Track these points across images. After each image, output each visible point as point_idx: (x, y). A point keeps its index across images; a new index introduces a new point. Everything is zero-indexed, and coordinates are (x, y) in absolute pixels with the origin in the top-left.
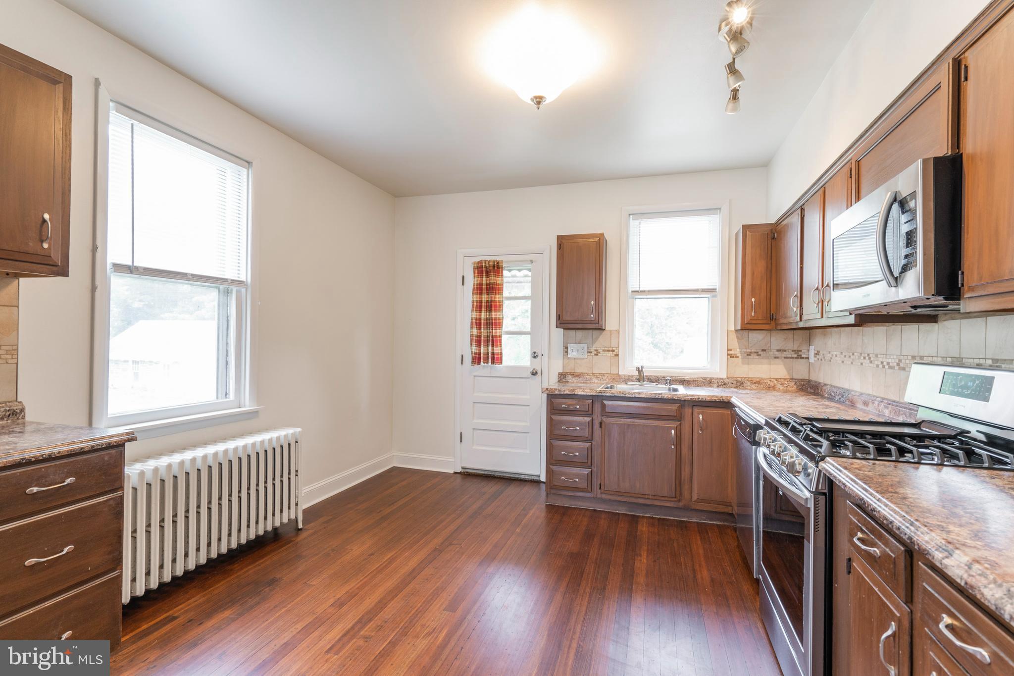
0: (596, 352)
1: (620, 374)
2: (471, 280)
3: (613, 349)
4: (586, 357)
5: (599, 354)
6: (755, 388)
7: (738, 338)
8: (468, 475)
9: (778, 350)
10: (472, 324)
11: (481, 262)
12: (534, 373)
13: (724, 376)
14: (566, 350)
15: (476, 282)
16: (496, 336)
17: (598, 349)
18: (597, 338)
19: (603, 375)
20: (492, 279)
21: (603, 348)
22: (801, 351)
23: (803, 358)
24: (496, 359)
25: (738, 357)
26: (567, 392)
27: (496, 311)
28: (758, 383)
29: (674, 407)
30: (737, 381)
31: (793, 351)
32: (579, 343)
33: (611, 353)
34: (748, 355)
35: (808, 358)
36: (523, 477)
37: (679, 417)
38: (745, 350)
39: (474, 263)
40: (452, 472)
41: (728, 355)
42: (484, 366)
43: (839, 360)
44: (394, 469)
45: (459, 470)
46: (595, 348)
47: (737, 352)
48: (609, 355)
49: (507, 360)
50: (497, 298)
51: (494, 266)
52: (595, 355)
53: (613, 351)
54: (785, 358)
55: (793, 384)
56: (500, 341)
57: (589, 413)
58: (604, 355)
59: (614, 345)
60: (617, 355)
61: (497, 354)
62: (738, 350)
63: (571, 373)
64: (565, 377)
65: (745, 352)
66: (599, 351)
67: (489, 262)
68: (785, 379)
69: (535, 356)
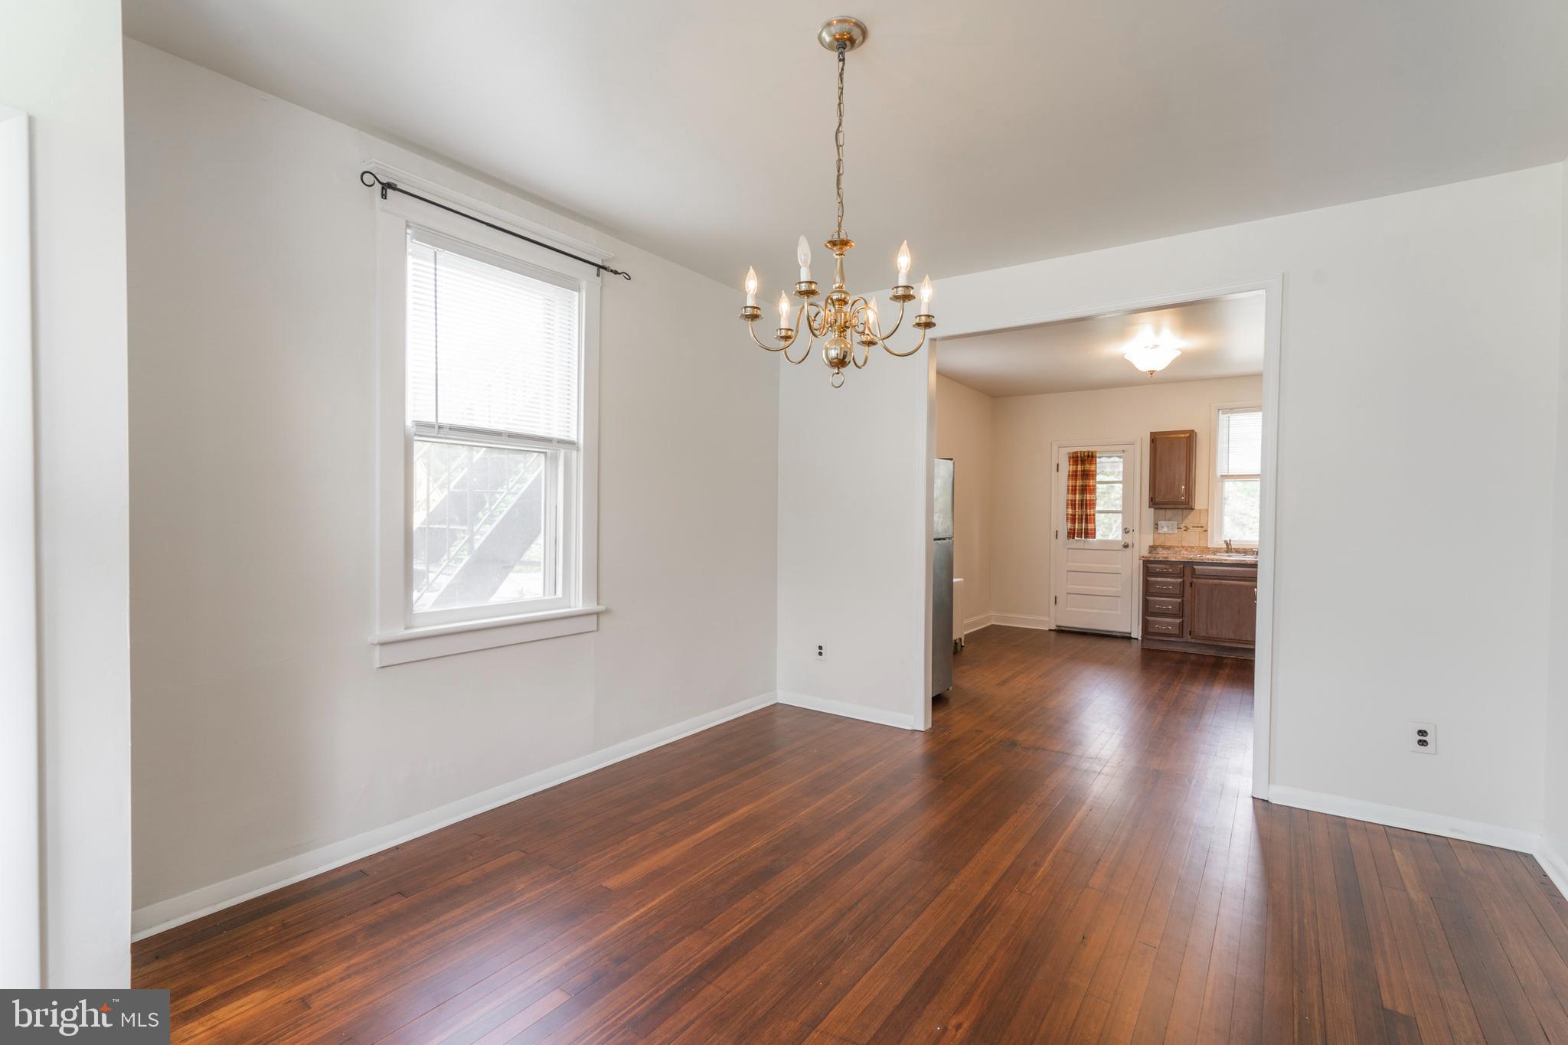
0: (1185, 528)
1: (1209, 546)
2: (1066, 468)
3: (1202, 525)
4: (1176, 532)
5: (1188, 530)
8: (1061, 631)
10: (1067, 504)
11: (1076, 452)
12: (1126, 546)
14: (1156, 526)
15: (1071, 470)
16: (1090, 515)
17: (1187, 525)
18: (1187, 516)
19: (1192, 547)
20: (1087, 467)
21: (1193, 525)
24: (1089, 534)
26: (1161, 559)
27: (1090, 494)
32: (1170, 520)
33: (1200, 528)
36: (1114, 634)
39: (1069, 453)
40: (1047, 629)
42: (1077, 540)
44: (993, 626)
45: (1053, 627)
46: (1185, 525)
48: (1199, 530)
49: (1098, 536)
50: (1091, 482)
51: (1088, 456)
52: (1185, 530)
53: (1202, 527)
56: (1094, 519)
57: (1182, 575)
58: (1193, 530)
59: (1203, 522)
60: (1206, 531)
61: (1091, 530)
63: (1162, 544)
64: (1157, 547)
66: (1188, 527)
67: (1084, 452)
69: (1126, 531)
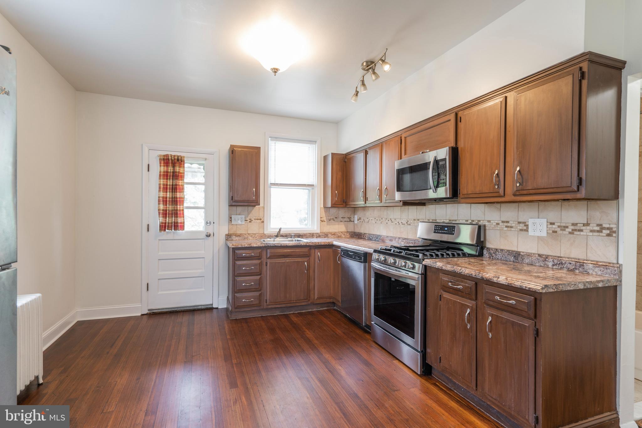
0: (250, 221)
1: (265, 233)
2: (157, 169)
3: (261, 218)
4: (244, 223)
5: (252, 222)
6: (333, 237)
7: (325, 212)
8: (153, 314)
9: (342, 218)
10: (159, 201)
11: (167, 155)
12: (208, 236)
13: (319, 232)
14: (231, 219)
15: (162, 170)
16: (180, 210)
17: (251, 218)
18: (251, 211)
19: (255, 234)
20: (177, 169)
21: (255, 218)
22: (351, 218)
23: (352, 221)
24: (177, 226)
25: (325, 221)
26: (246, 246)
27: (180, 192)
28: (334, 234)
29: (306, 250)
30: (325, 234)
31: (348, 218)
32: (239, 215)
33: (259, 220)
34: (329, 220)
35: (354, 221)
36: (200, 307)
37: (308, 256)
38: (328, 218)
39: (161, 156)
40: (139, 314)
41: (321, 220)
42: (167, 232)
43: (373, 222)
44: (79, 323)
45: (146, 312)
46: (250, 218)
47: (325, 219)
48: (258, 222)
49: (187, 228)
50: (180, 182)
51: (178, 160)
52: (250, 222)
53: (261, 219)
54: (345, 221)
55: (348, 234)
56: (183, 214)
57: (259, 258)
58: (255, 222)
59: (261, 216)
60: (263, 222)
61: (181, 223)
62: (325, 218)
63: (234, 234)
64: (231, 237)
65: (328, 219)
66: (252, 219)
67: (174, 156)
68: (345, 232)
69: (208, 224)
